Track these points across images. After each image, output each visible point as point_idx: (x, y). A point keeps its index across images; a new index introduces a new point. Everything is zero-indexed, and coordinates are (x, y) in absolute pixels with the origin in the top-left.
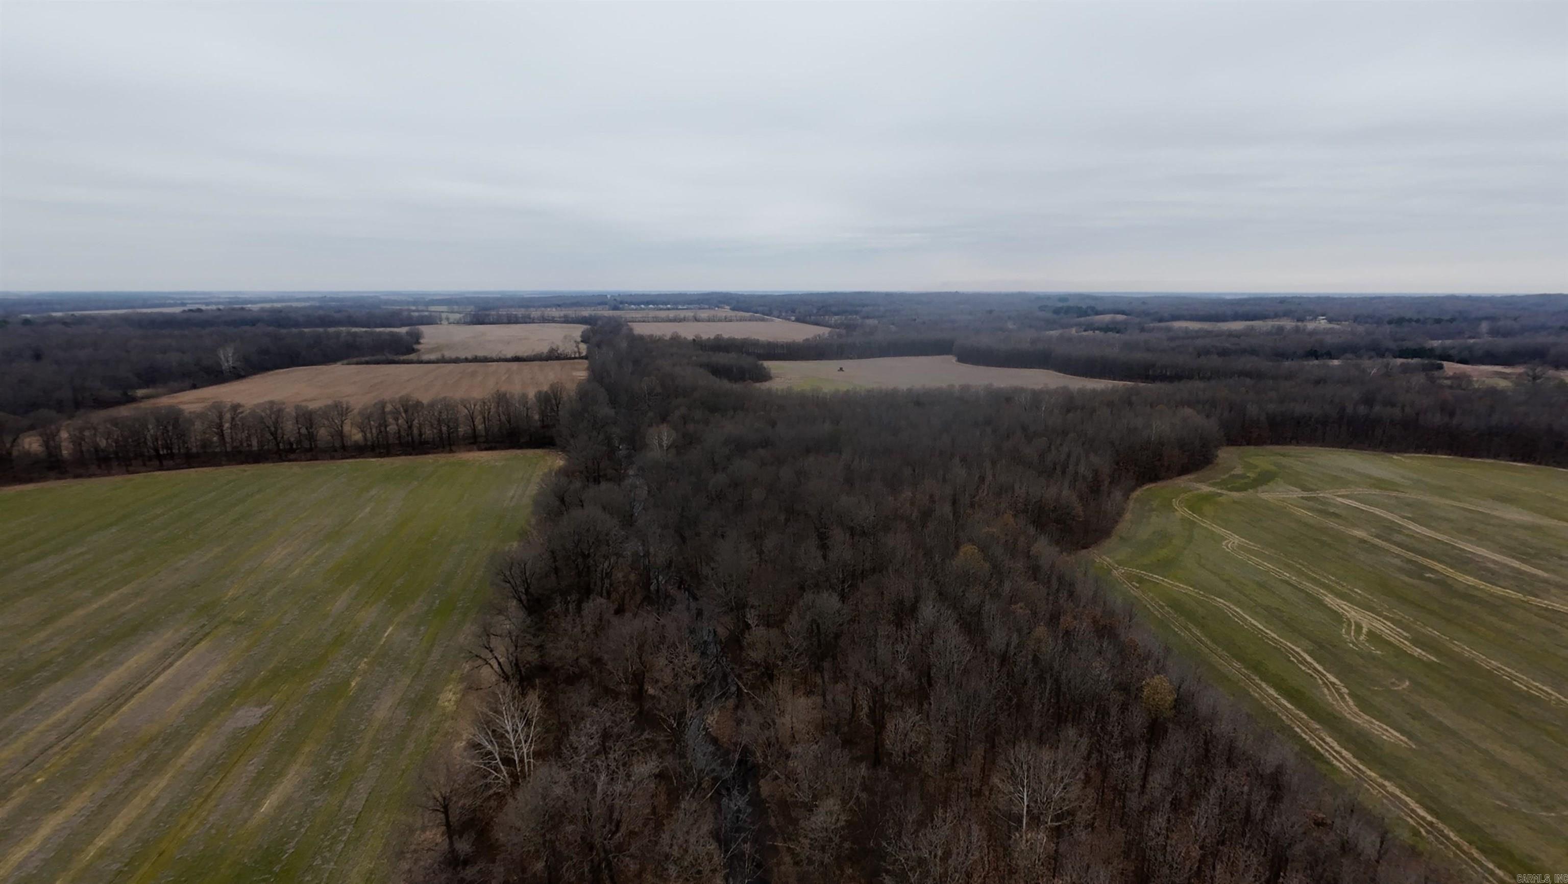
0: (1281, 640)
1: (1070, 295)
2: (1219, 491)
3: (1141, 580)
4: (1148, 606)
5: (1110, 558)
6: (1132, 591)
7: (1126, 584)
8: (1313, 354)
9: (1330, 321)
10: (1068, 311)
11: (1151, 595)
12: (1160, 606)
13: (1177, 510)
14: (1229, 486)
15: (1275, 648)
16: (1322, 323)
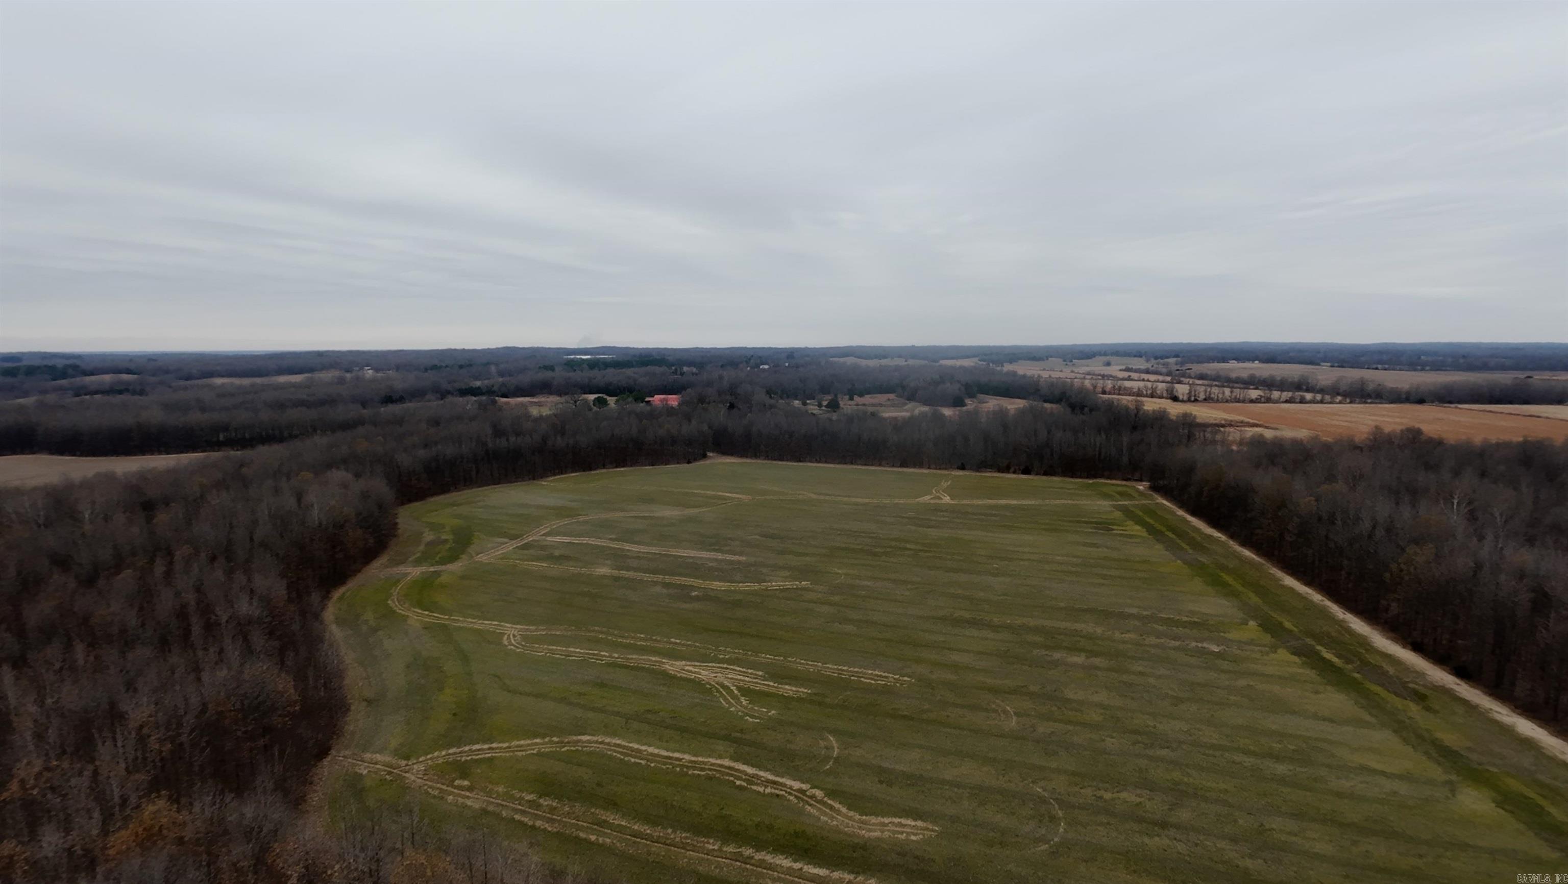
0: (700, 759)
1: (23, 354)
2: (432, 569)
3: (463, 769)
4: (517, 817)
5: (380, 751)
6: (469, 803)
7: (451, 793)
8: (389, 400)
9: (377, 370)
10: (31, 371)
11: (501, 789)
12: (531, 803)
13: (408, 616)
14: (437, 559)
15: (710, 778)
16: (369, 373)
